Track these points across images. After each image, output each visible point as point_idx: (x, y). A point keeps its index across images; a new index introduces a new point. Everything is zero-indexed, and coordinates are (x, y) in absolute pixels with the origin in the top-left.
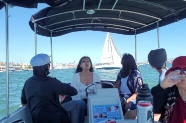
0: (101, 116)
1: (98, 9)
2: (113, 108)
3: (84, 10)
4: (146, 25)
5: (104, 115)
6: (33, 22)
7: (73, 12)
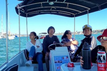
0: (59, 62)
1: (56, 2)
2: (65, 58)
3: (48, 2)
4: (81, 12)
5: (60, 61)
6: (18, 8)
7: (41, 3)
